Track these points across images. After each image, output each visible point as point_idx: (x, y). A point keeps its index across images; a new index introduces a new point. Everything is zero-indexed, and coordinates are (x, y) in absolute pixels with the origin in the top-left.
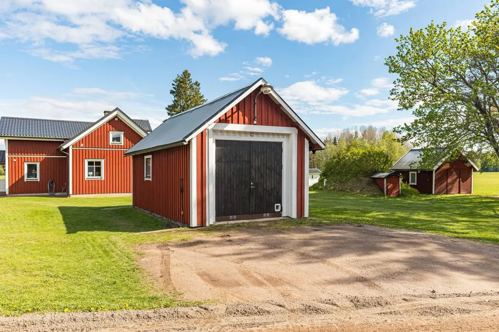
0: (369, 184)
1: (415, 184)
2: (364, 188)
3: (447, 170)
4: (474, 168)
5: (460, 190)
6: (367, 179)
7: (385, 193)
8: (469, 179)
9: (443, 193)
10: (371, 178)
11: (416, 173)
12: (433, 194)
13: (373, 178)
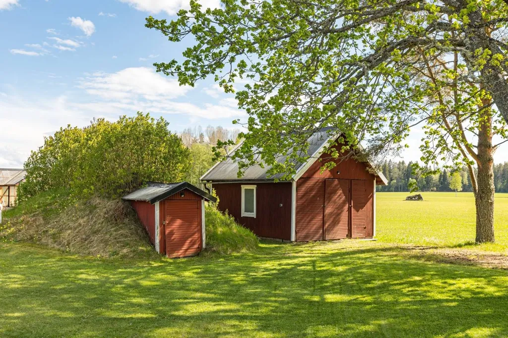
0: (114, 219)
1: (253, 215)
2: (95, 233)
3: (325, 183)
4: (378, 177)
5: (350, 230)
6: (110, 204)
7: (158, 249)
8: (369, 204)
9: (315, 238)
10: (125, 201)
11: (254, 187)
12: (292, 242)
13: (129, 201)
